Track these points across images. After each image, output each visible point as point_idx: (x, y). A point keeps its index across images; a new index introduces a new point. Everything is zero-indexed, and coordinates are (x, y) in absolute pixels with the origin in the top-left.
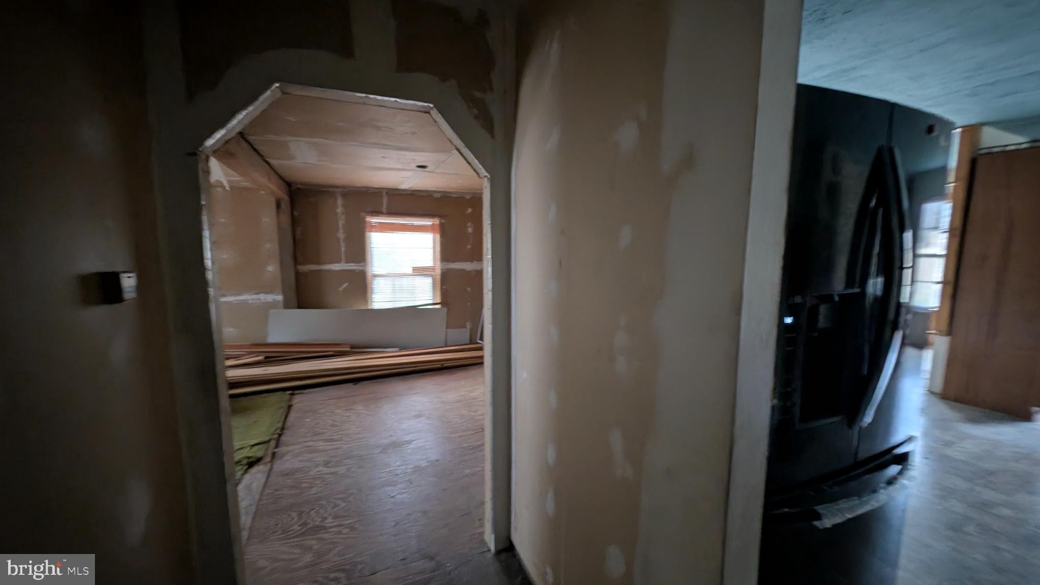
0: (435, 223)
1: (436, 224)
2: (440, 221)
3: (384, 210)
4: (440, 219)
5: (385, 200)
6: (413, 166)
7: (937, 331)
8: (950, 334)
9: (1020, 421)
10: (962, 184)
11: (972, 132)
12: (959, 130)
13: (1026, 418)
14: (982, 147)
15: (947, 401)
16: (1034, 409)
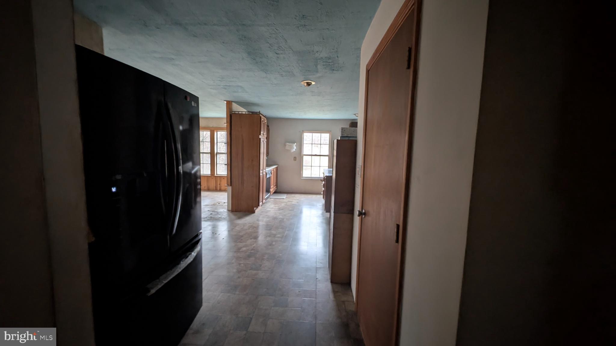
7: (227, 184)
8: (231, 185)
9: (252, 214)
10: (229, 124)
11: (229, 104)
12: (225, 102)
13: (253, 212)
14: (233, 111)
15: (233, 213)
16: (255, 208)
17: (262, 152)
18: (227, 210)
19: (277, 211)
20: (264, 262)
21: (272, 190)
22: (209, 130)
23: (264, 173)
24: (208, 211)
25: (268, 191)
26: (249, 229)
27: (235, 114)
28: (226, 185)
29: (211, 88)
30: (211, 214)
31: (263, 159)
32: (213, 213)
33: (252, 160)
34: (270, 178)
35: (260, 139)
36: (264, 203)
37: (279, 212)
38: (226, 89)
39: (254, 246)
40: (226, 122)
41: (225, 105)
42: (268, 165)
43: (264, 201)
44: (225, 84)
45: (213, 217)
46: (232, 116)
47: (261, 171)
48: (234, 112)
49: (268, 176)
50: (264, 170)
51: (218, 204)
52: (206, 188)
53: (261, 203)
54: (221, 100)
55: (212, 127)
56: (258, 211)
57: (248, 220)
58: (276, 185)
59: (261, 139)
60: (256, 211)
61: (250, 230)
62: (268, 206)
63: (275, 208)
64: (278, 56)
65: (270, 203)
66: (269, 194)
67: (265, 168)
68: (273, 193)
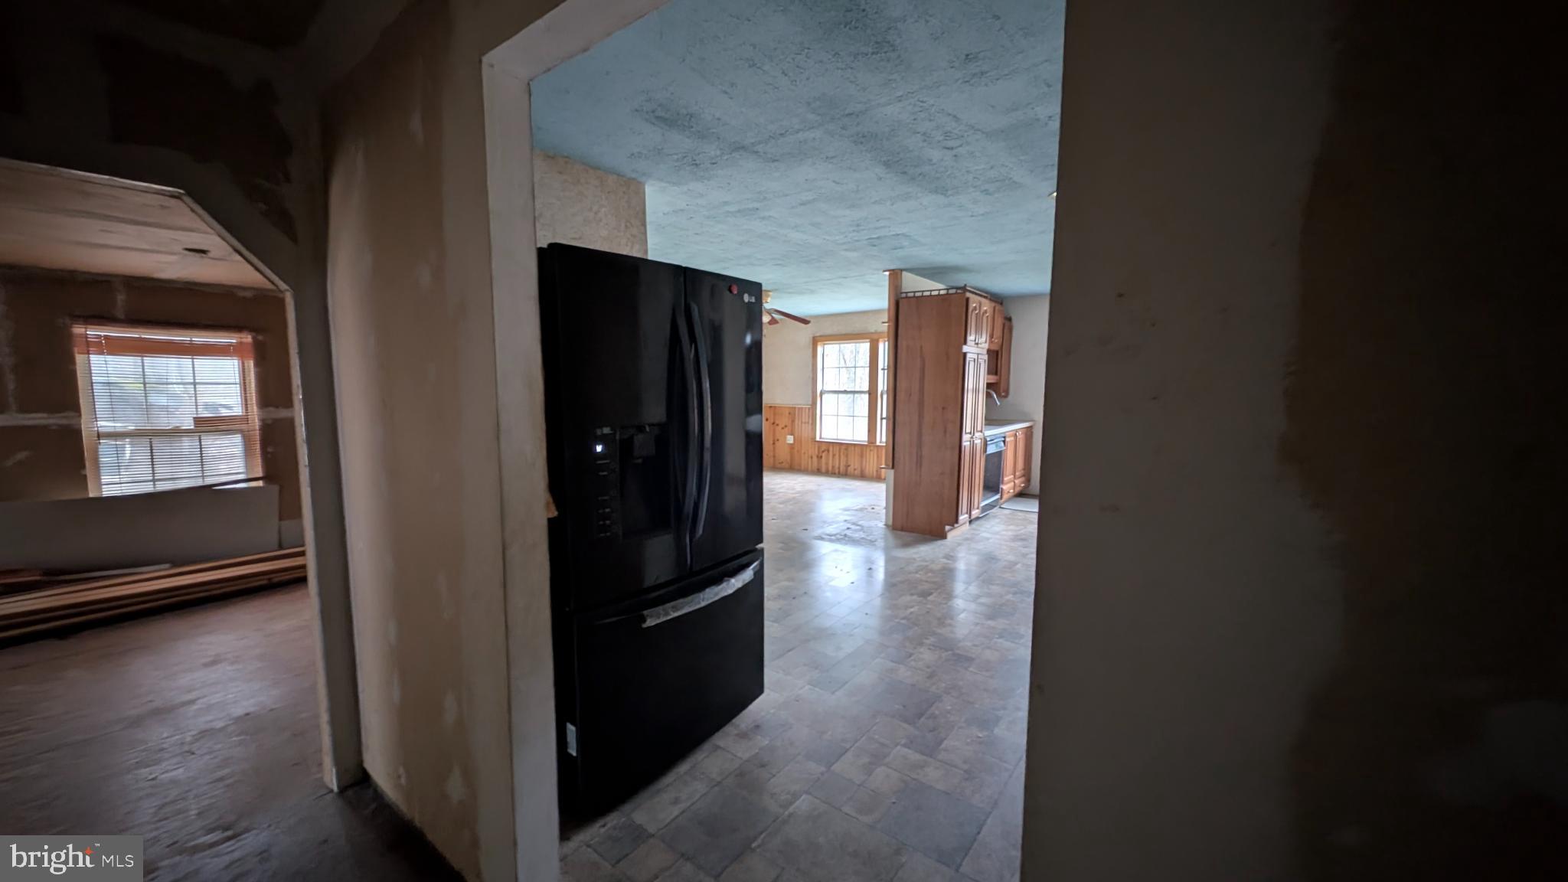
0: (244, 340)
1: (247, 344)
2: (253, 338)
3: (120, 315)
4: (254, 334)
5: (121, 298)
6: (179, 248)
7: (886, 465)
8: (893, 467)
9: (936, 540)
10: (892, 324)
11: (895, 275)
12: (887, 273)
13: (943, 536)
14: (903, 291)
15: (895, 531)
16: (947, 528)
17: (971, 387)
18: (885, 525)
19: (1007, 541)
20: (922, 650)
21: (1008, 487)
22: (868, 340)
23: (978, 442)
24: (846, 521)
25: (992, 486)
26: (917, 573)
27: (907, 297)
28: (883, 466)
29: (846, 250)
30: (848, 528)
31: (974, 403)
32: (853, 527)
33: (943, 408)
34: (999, 455)
35: (965, 354)
36: (978, 518)
37: (1012, 544)
38: (875, 246)
39: (912, 610)
40: (886, 320)
41: (887, 278)
42: (990, 421)
43: (975, 513)
44: (867, 237)
45: (850, 535)
46: (901, 304)
47: (966, 437)
48: (904, 295)
49: (991, 449)
50: (977, 435)
51: (870, 509)
52: (857, 472)
53: (963, 517)
54: (878, 270)
55: (876, 333)
56: (954, 535)
57: (926, 552)
58: (1024, 476)
59: (968, 356)
60: (950, 535)
61: (918, 576)
62: (988, 526)
63: (1004, 533)
64: (954, 152)
65: (997, 520)
66: (998, 496)
67: (979, 429)
68: (1011, 495)
